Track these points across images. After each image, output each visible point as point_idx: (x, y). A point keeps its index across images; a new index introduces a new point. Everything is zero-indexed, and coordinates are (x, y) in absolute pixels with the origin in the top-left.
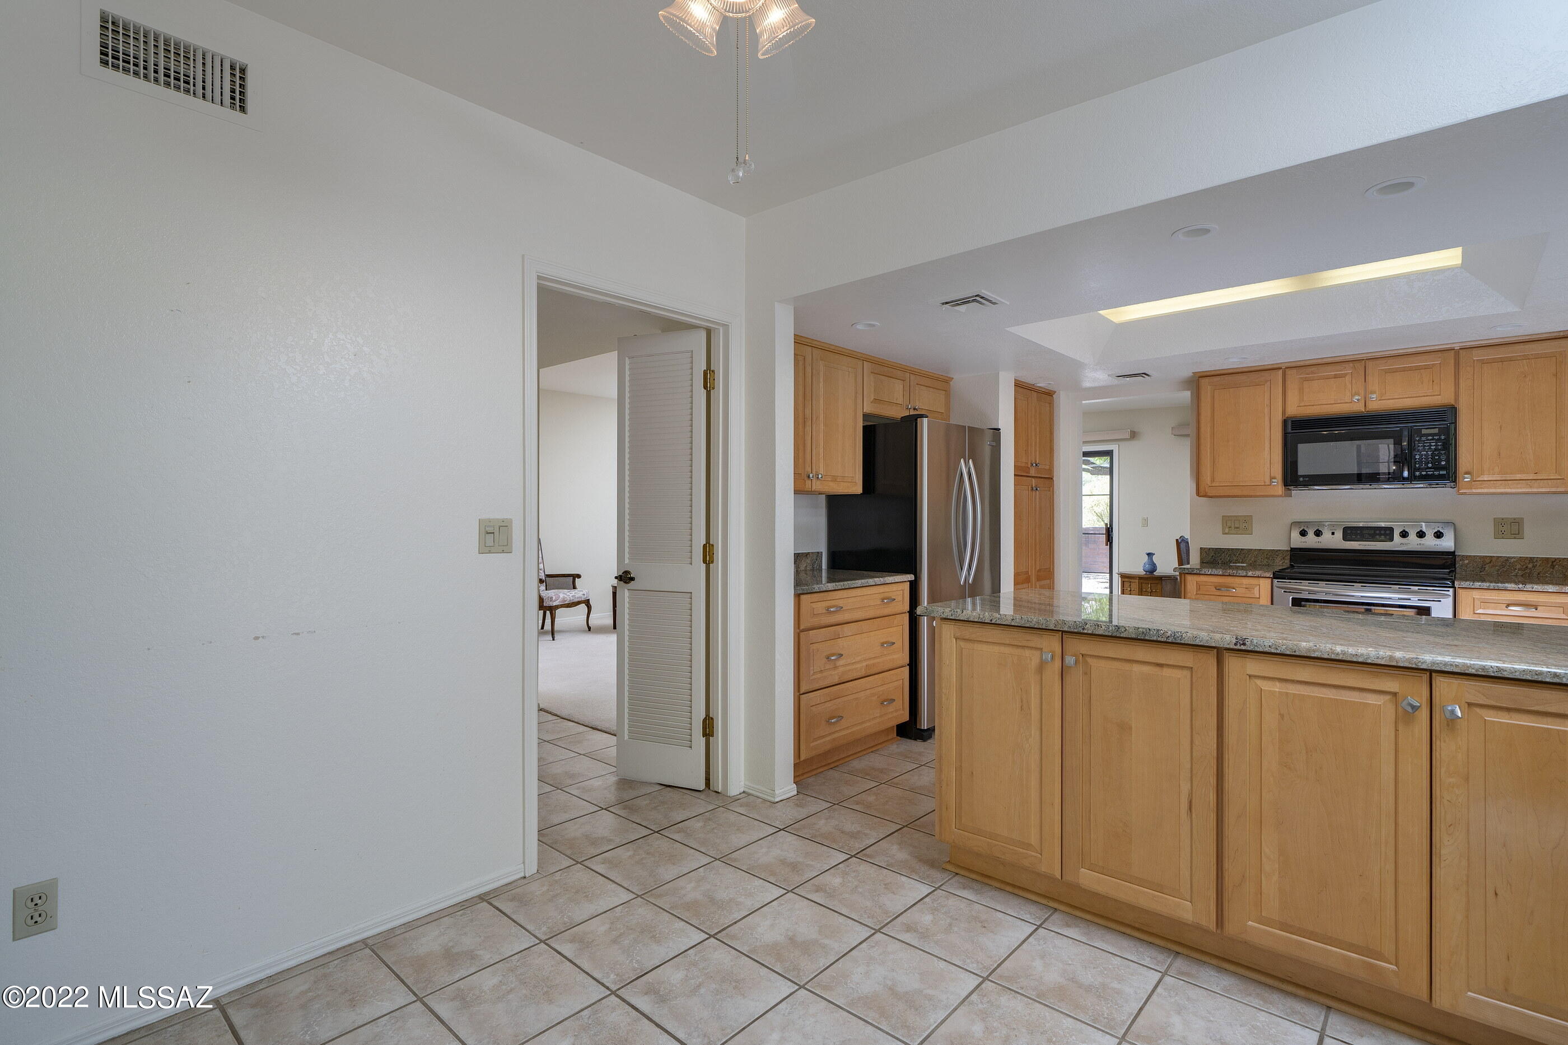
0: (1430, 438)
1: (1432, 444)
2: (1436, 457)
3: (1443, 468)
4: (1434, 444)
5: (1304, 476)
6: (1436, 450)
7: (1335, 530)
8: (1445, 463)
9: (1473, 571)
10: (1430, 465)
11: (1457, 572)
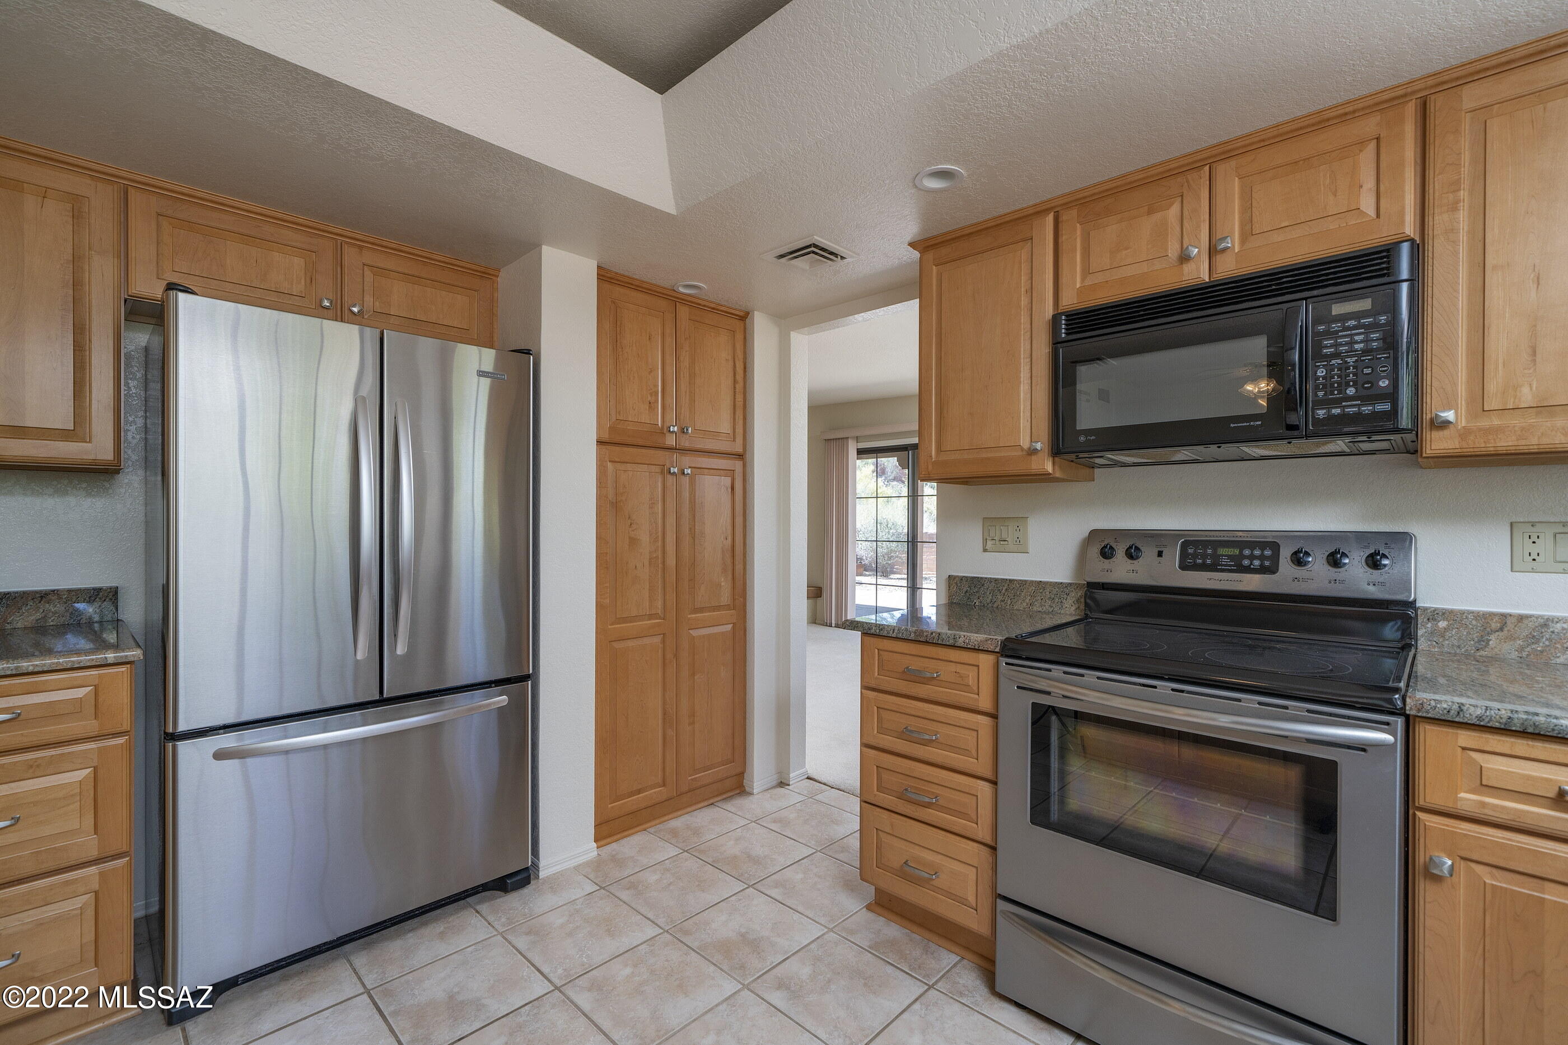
0: (1352, 323)
1: (1357, 338)
2: (1366, 371)
3: (1381, 397)
4: (1361, 337)
5: (1087, 432)
6: (1366, 352)
7: (1165, 546)
8: (1387, 382)
9: (1459, 647)
10: (1351, 391)
11: (1420, 647)
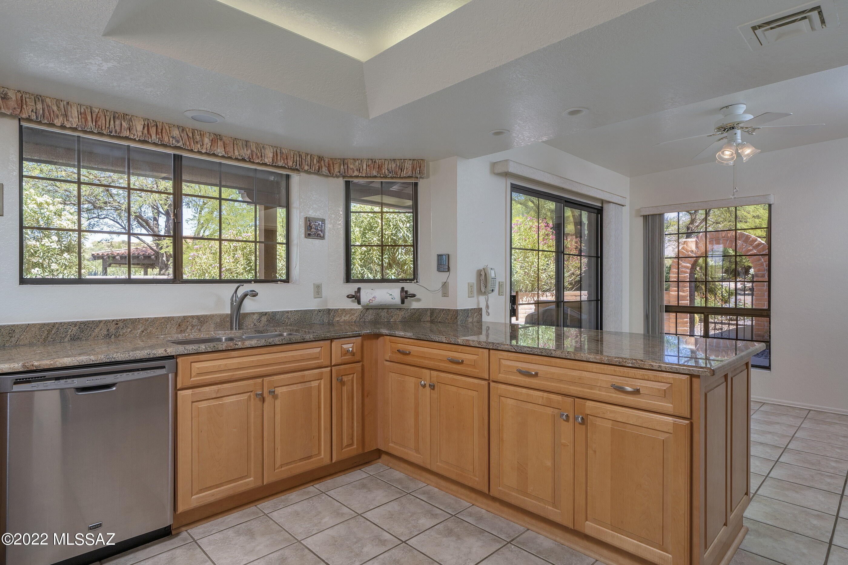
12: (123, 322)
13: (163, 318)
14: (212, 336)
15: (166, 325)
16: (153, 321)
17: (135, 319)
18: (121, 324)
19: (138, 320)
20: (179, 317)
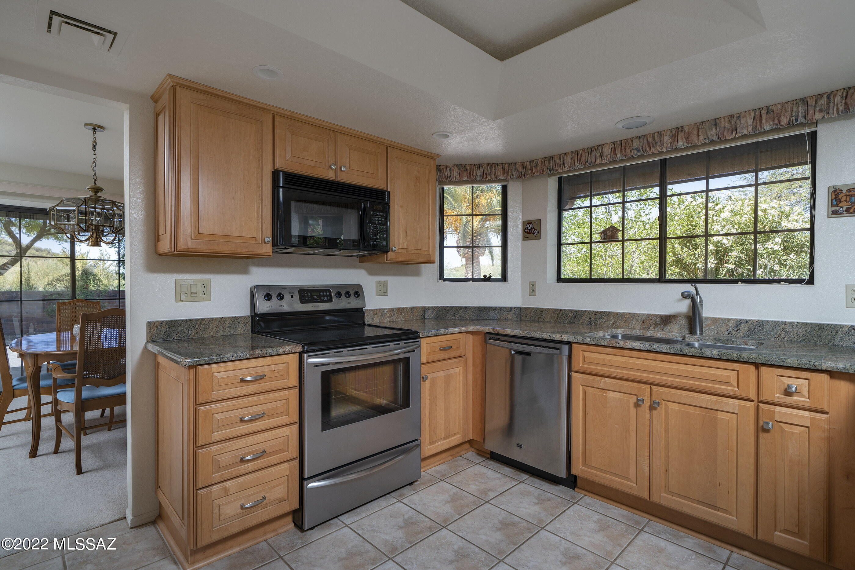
0: (378, 213)
1: (379, 219)
2: (381, 231)
3: (385, 240)
6: (381, 224)
7: (295, 293)
8: (386, 236)
10: (378, 237)
12: (600, 314)
13: (630, 313)
14: (669, 337)
15: (632, 321)
16: (622, 315)
17: (608, 312)
18: (598, 315)
19: (610, 313)
20: (643, 314)
